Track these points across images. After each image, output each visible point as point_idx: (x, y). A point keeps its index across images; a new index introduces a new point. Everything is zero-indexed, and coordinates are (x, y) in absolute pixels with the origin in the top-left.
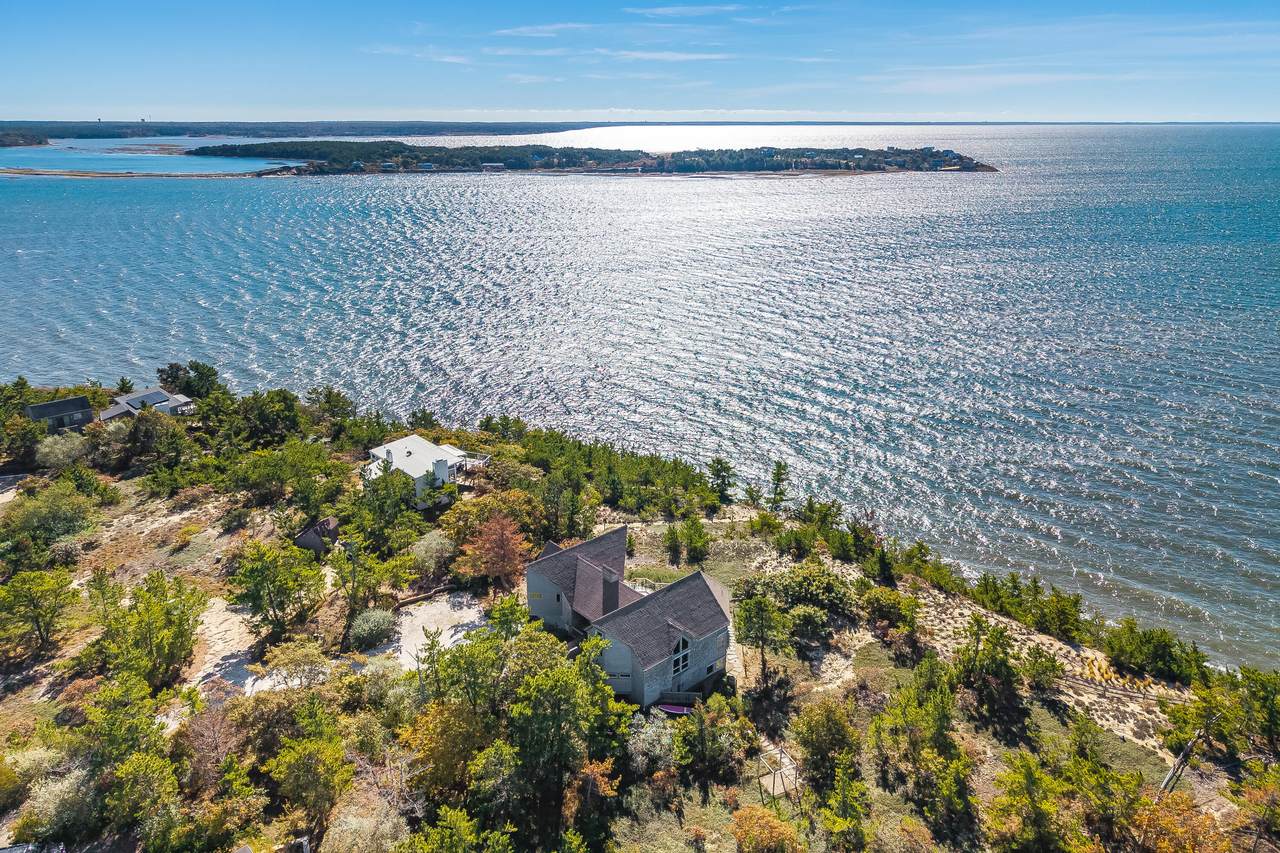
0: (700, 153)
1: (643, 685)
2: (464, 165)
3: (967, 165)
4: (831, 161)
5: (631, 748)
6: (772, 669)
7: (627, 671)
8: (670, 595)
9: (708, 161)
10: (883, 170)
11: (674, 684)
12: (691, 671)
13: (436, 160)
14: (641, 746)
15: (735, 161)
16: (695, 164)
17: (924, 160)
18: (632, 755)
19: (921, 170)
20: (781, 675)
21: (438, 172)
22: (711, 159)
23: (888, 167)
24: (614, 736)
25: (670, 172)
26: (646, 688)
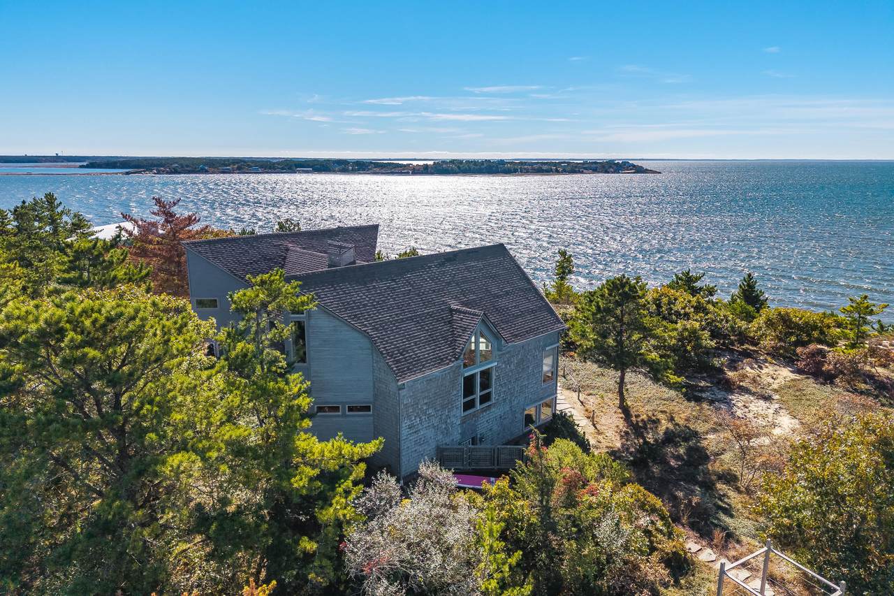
0: (453, 162)
1: (398, 422)
2: (283, 169)
3: (639, 170)
4: (545, 167)
5: (354, 558)
6: (644, 417)
7: (362, 397)
8: (449, 268)
9: (459, 167)
10: (582, 172)
11: (463, 434)
12: (496, 412)
13: (261, 167)
14: (390, 554)
15: (478, 167)
16: (450, 169)
17: (611, 167)
18: (360, 579)
19: (608, 173)
20: (665, 425)
21: (263, 173)
22: (461, 166)
23: (585, 171)
24: (312, 528)
25: (432, 174)
26: (405, 432)
